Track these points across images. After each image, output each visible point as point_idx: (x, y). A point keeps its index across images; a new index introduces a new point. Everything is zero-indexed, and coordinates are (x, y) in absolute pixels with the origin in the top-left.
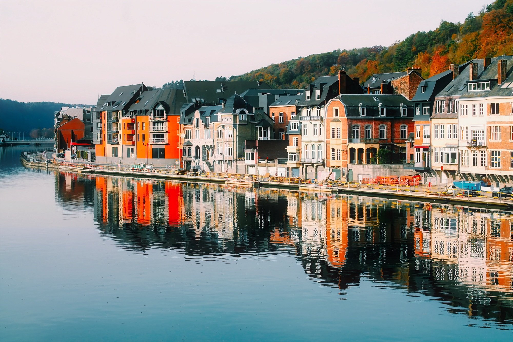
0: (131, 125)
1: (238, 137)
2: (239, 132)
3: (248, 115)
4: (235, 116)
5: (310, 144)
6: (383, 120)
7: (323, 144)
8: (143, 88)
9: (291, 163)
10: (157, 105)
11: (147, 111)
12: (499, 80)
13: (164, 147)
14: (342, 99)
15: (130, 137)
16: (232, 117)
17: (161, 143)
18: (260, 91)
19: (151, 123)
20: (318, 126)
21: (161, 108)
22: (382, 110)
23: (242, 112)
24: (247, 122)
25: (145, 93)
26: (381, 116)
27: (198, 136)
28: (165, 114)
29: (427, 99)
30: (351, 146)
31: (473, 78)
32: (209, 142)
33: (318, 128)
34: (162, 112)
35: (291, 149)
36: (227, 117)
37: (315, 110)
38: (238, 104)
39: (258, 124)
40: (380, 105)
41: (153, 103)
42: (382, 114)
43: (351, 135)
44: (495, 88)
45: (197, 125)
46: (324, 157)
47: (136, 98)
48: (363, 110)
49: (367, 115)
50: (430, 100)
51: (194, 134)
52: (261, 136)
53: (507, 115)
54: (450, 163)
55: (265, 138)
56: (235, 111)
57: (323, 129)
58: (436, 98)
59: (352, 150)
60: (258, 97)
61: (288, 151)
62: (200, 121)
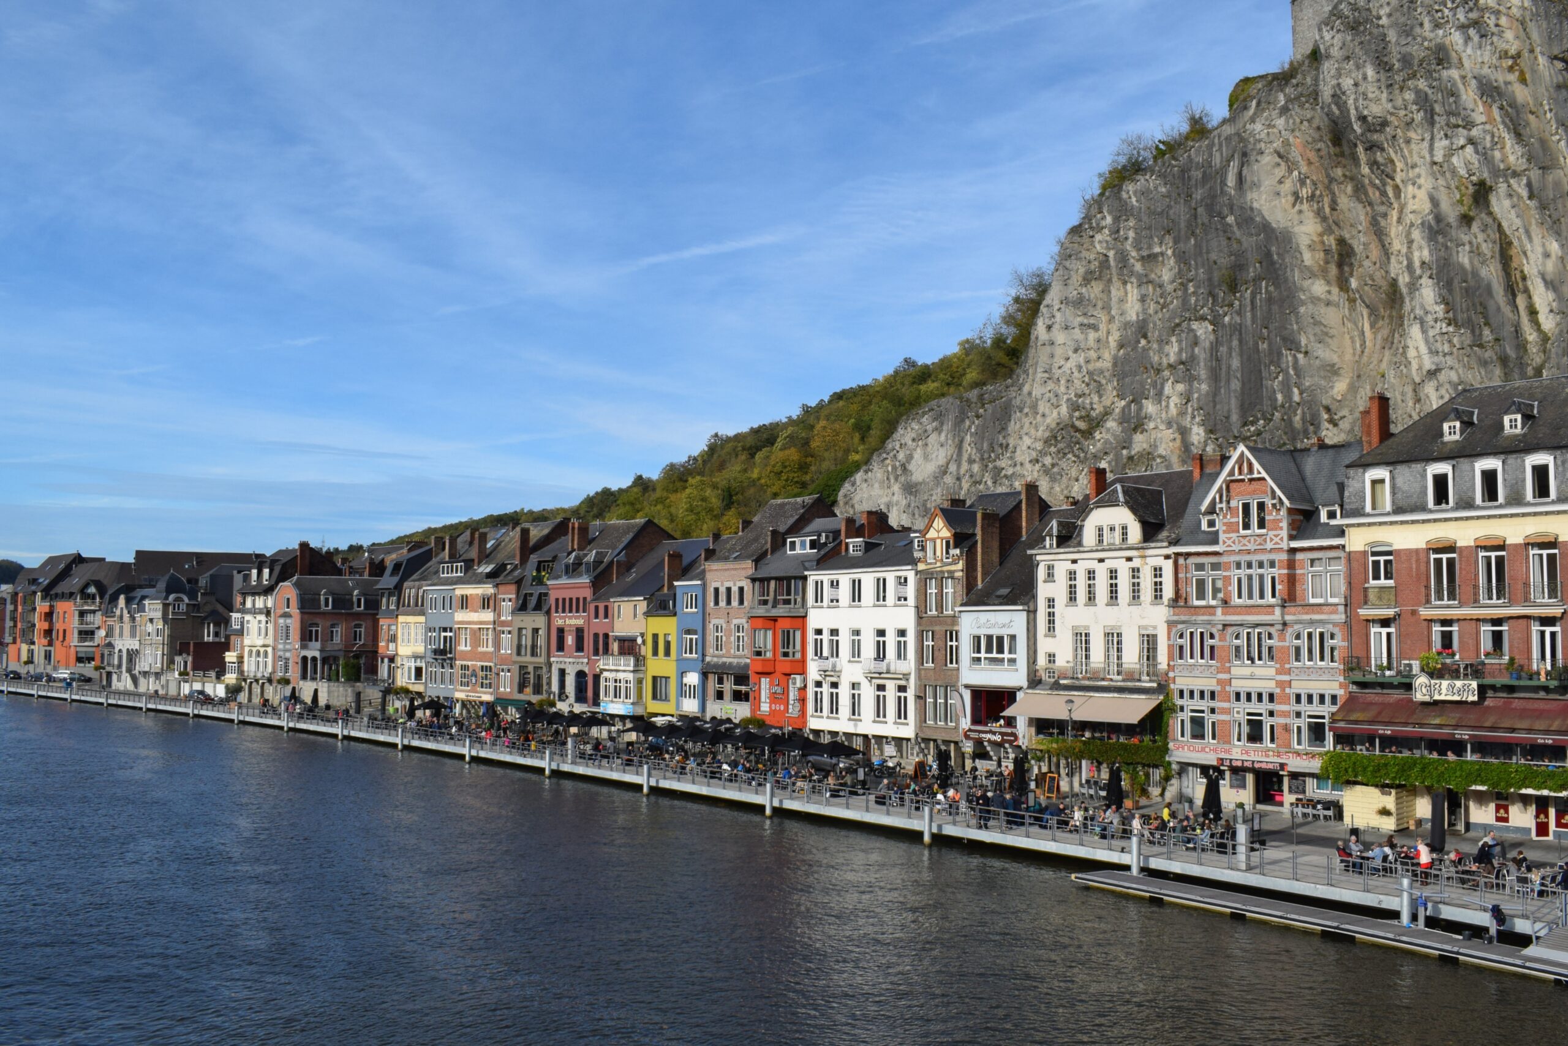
0: (49, 616)
1: (170, 636)
2: (172, 629)
3: (188, 605)
4: (166, 606)
5: (254, 650)
6: (358, 615)
7: (270, 650)
8: (78, 559)
9: (231, 678)
10: (87, 586)
11: (71, 594)
12: (476, 561)
13: (93, 649)
14: (297, 585)
15: (48, 633)
16: (161, 606)
17: (91, 644)
18: (235, 568)
19: (77, 613)
20: (264, 623)
21: (92, 590)
22: (359, 601)
23: (178, 599)
24: (186, 613)
25: (81, 566)
26: (356, 609)
27: (121, 635)
28: (98, 600)
29: (391, 586)
30: (304, 653)
31: (450, 557)
32: (134, 644)
33: (263, 625)
34: (93, 597)
35: (230, 657)
36: (155, 606)
37: (262, 598)
38: (173, 587)
39: (205, 618)
40: (356, 592)
41: (83, 581)
42: (359, 606)
43: (306, 637)
44: (470, 573)
45: (121, 617)
46: (270, 669)
47: (65, 573)
48: (327, 600)
49: (334, 607)
50: (396, 587)
51: (117, 631)
52: (209, 635)
53: (476, 611)
54: (413, 681)
55: (217, 640)
56: (167, 598)
57: (270, 626)
58: (406, 584)
59: (305, 659)
60: (232, 577)
61: (227, 659)
62: (125, 612)
